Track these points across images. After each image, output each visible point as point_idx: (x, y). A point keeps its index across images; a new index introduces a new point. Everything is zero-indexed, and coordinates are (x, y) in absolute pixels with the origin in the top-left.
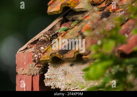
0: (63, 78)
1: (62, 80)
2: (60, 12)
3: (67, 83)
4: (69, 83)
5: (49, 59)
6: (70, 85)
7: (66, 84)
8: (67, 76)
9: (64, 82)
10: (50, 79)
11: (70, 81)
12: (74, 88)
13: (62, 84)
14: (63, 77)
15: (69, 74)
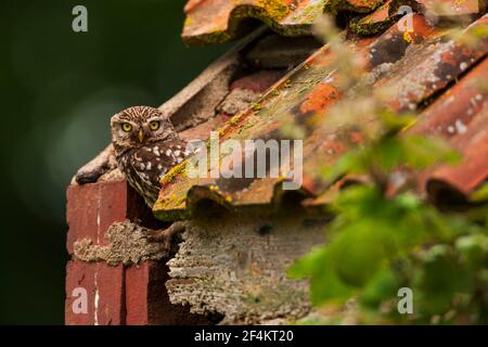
0: (233, 278)
1: (228, 284)
2: (229, 37)
3: (245, 296)
4: (255, 294)
5: (183, 206)
6: (257, 300)
7: (243, 299)
8: (247, 271)
9: (236, 292)
10: (187, 278)
11: (258, 287)
12: (270, 314)
13: (229, 297)
14: (233, 273)
15: (255, 264)
